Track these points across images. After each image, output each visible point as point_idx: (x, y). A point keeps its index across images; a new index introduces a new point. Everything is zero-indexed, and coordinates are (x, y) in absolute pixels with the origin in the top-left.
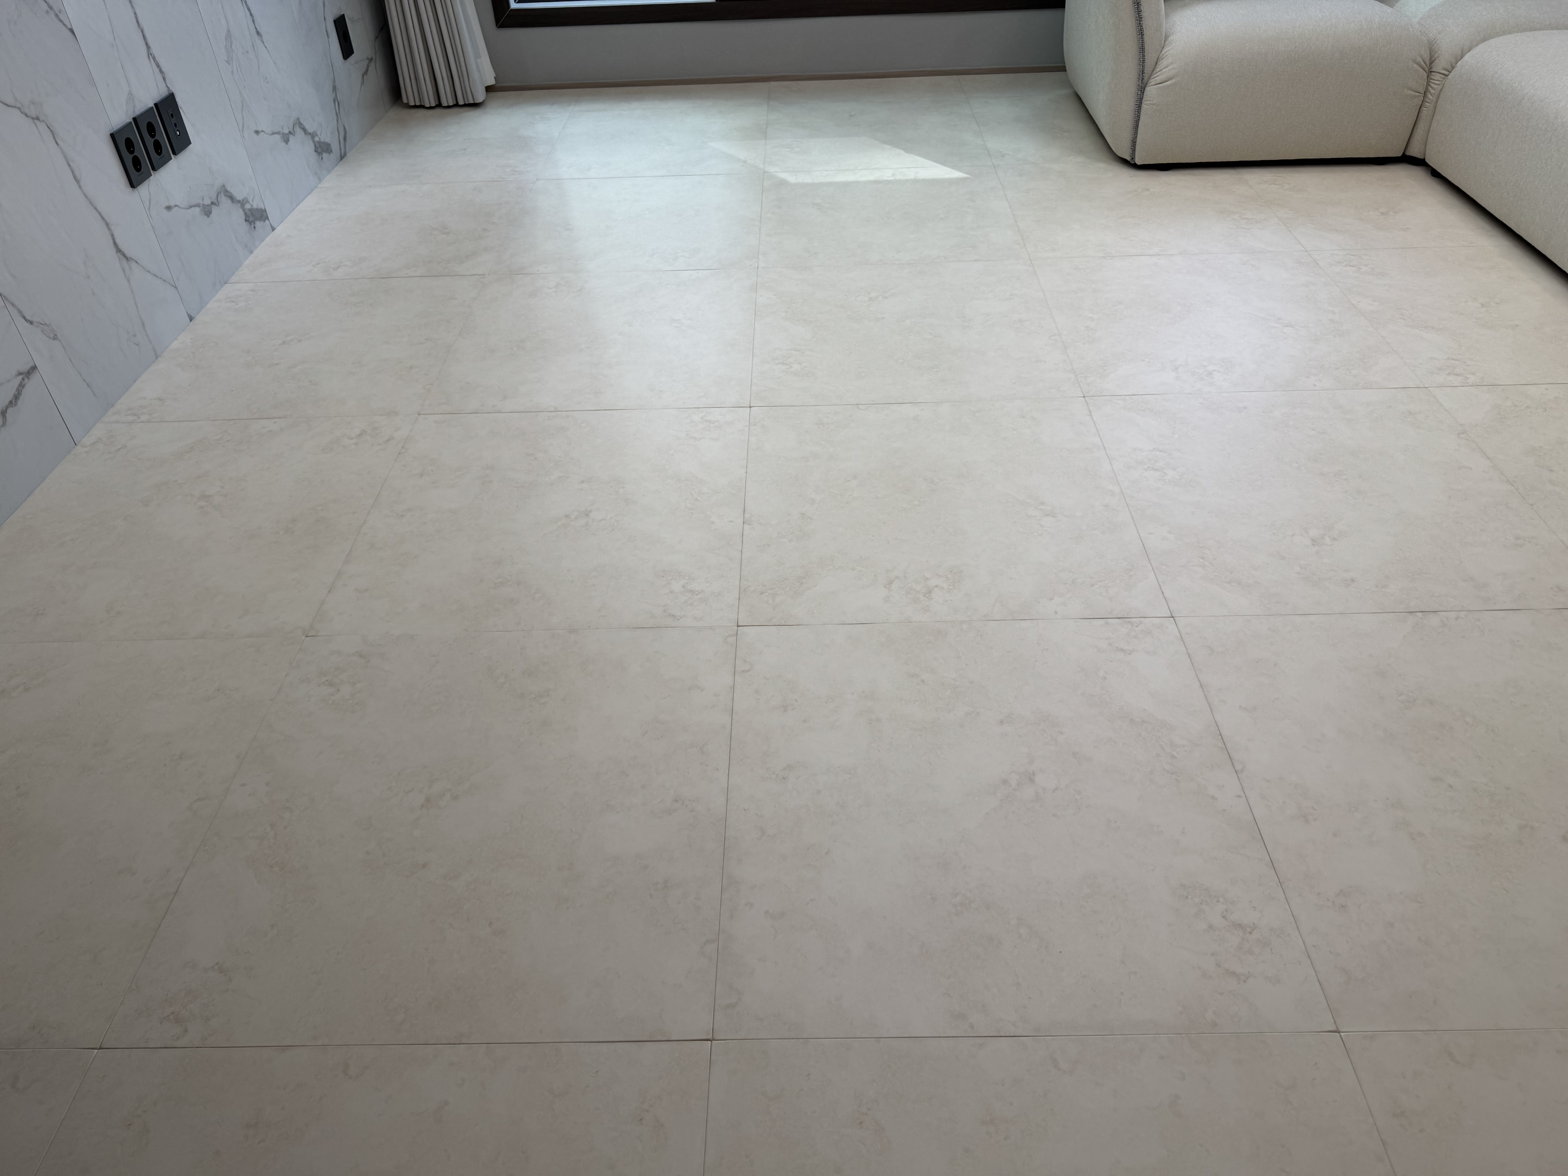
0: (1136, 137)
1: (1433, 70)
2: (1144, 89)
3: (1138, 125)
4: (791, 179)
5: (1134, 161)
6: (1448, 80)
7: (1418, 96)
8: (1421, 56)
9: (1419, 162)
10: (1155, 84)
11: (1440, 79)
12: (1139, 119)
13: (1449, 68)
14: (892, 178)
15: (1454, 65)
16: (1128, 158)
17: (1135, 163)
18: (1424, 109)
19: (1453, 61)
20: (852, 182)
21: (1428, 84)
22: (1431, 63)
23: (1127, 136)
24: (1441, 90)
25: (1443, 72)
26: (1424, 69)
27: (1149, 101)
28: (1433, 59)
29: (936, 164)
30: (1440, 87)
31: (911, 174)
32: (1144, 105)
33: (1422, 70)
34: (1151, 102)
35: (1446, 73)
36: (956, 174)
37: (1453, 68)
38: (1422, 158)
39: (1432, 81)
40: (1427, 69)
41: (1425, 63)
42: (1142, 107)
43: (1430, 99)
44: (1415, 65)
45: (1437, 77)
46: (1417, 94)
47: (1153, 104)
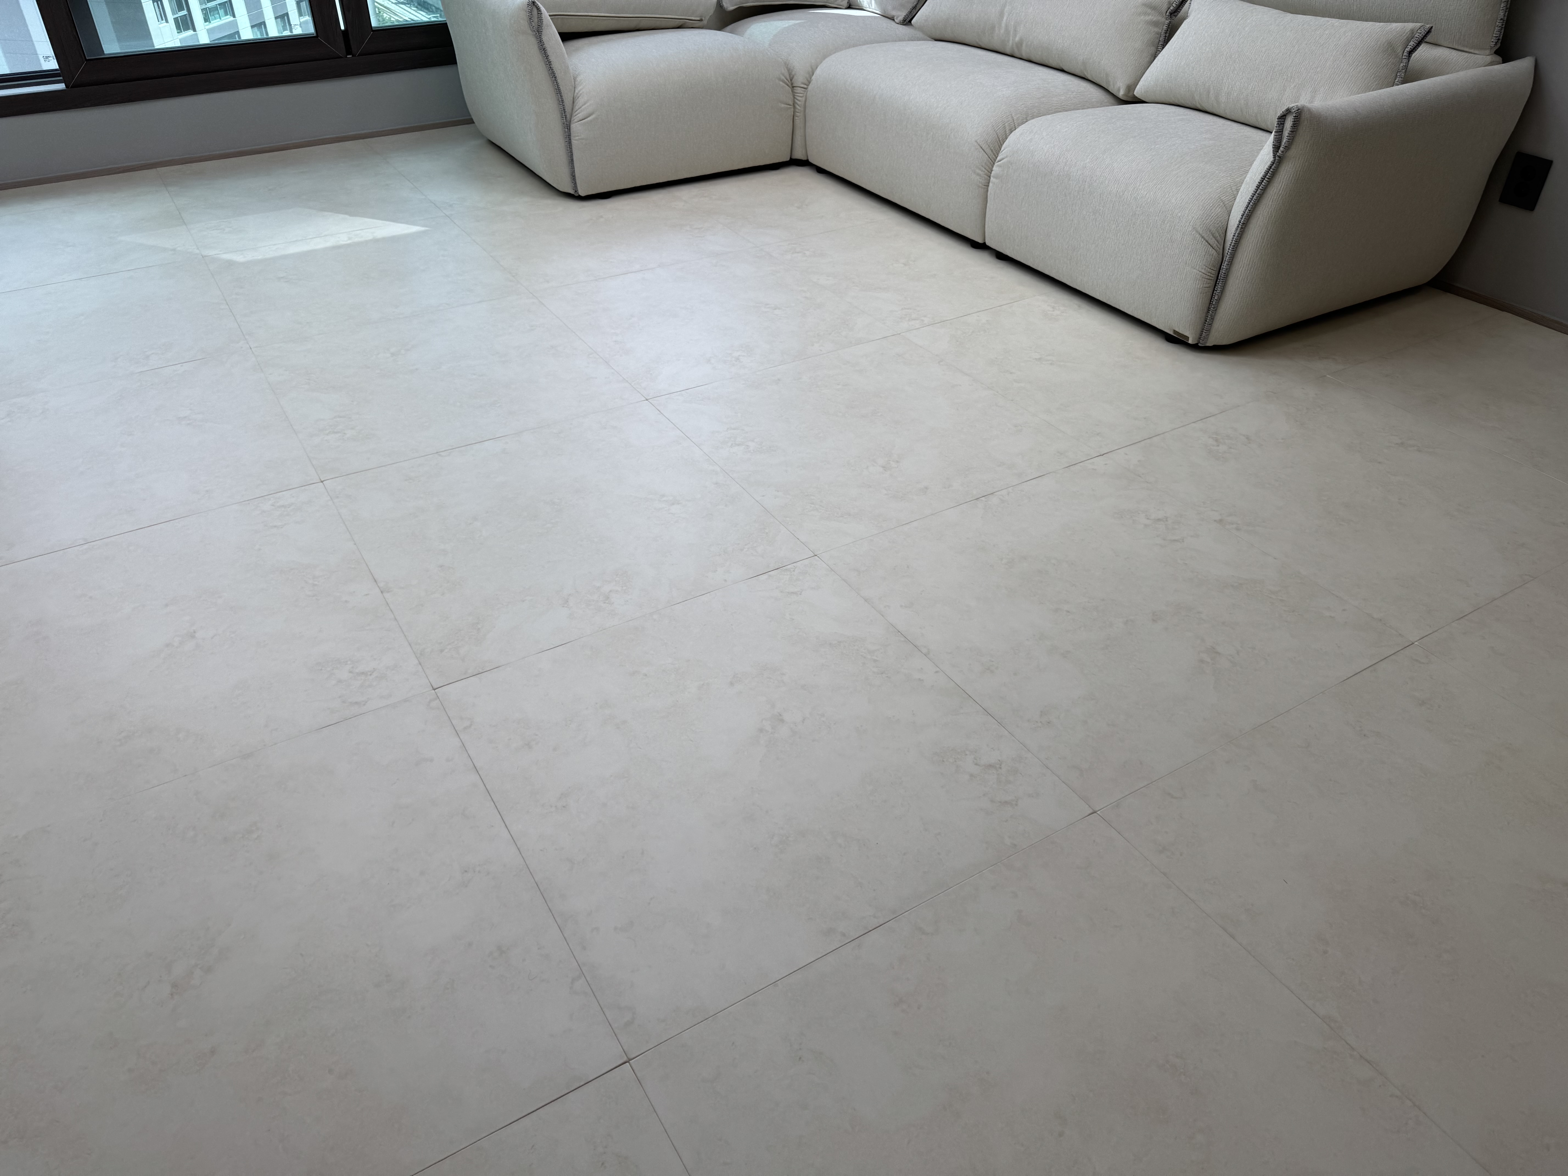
0: (574, 171)
1: (794, 85)
2: (570, 126)
3: (573, 160)
4: (239, 258)
5: (578, 193)
6: (808, 92)
7: (790, 108)
8: (783, 75)
9: (804, 163)
10: (579, 120)
11: (802, 92)
12: (572, 155)
13: (806, 82)
14: (349, 242)
15: (809, 79)
16: (572, 192)
17: (579, 195)
18: (797, 118)
19: (807, 76)
20: (309, 252)
21: (794, 96)
22: (791, 80)
23: (565, 171)
24: (806, 101)
25: (802, 86)
26: (788, 85)
27: (578, 136)
28: (791, 76)
29: (388, 223)
30: (803, 99)
31: (367, 235)
32: (574, 141)
33: (786, 86)
34: (580, 137)
35: (805, 86)
36: (414, 229)
37: (810, 83)
38: (805, 159)
39: (796, 94)
40: (789, 84)
41: (787, 79)
42: (572, 143)
43: (799, 110)
44: (781, 83)
45: (799, 90)
46: (789, 106)
47: (581, 139)
